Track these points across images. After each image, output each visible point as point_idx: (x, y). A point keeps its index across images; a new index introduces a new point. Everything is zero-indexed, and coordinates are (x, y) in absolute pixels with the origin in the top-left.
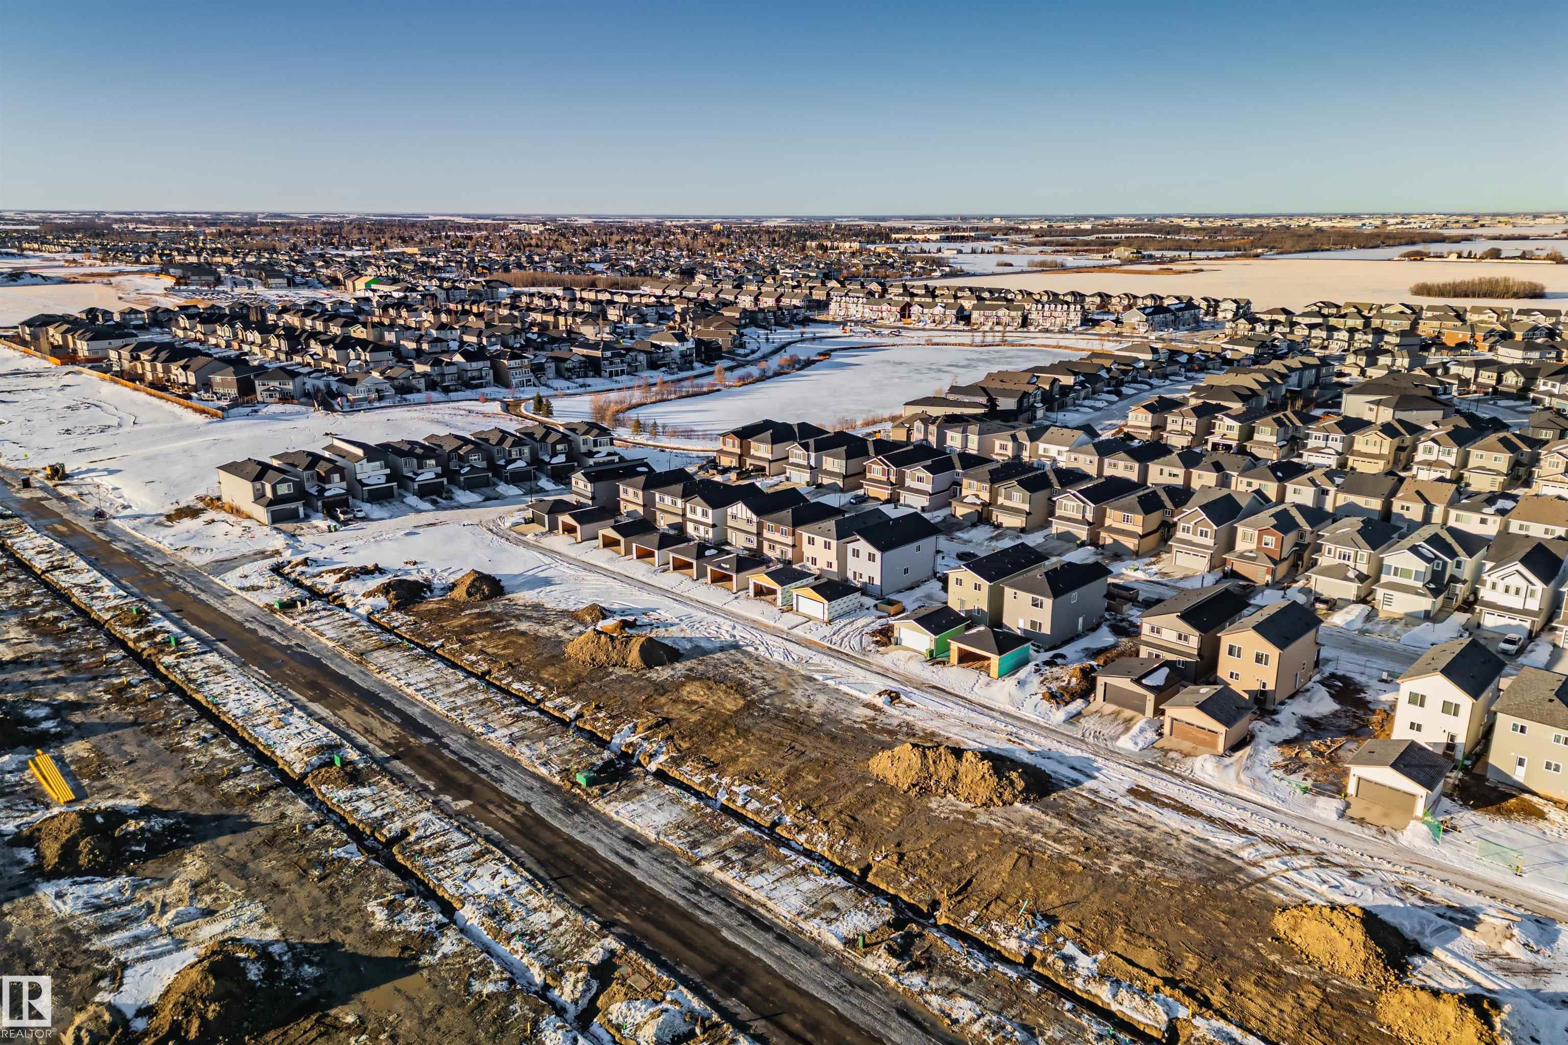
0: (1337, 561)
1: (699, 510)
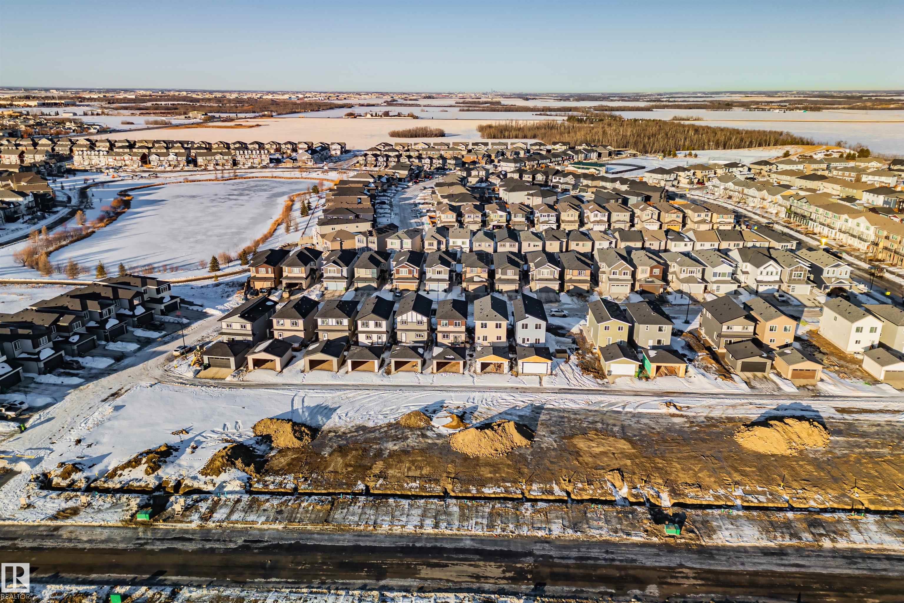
0: (688, 275)
1: (372, 323)
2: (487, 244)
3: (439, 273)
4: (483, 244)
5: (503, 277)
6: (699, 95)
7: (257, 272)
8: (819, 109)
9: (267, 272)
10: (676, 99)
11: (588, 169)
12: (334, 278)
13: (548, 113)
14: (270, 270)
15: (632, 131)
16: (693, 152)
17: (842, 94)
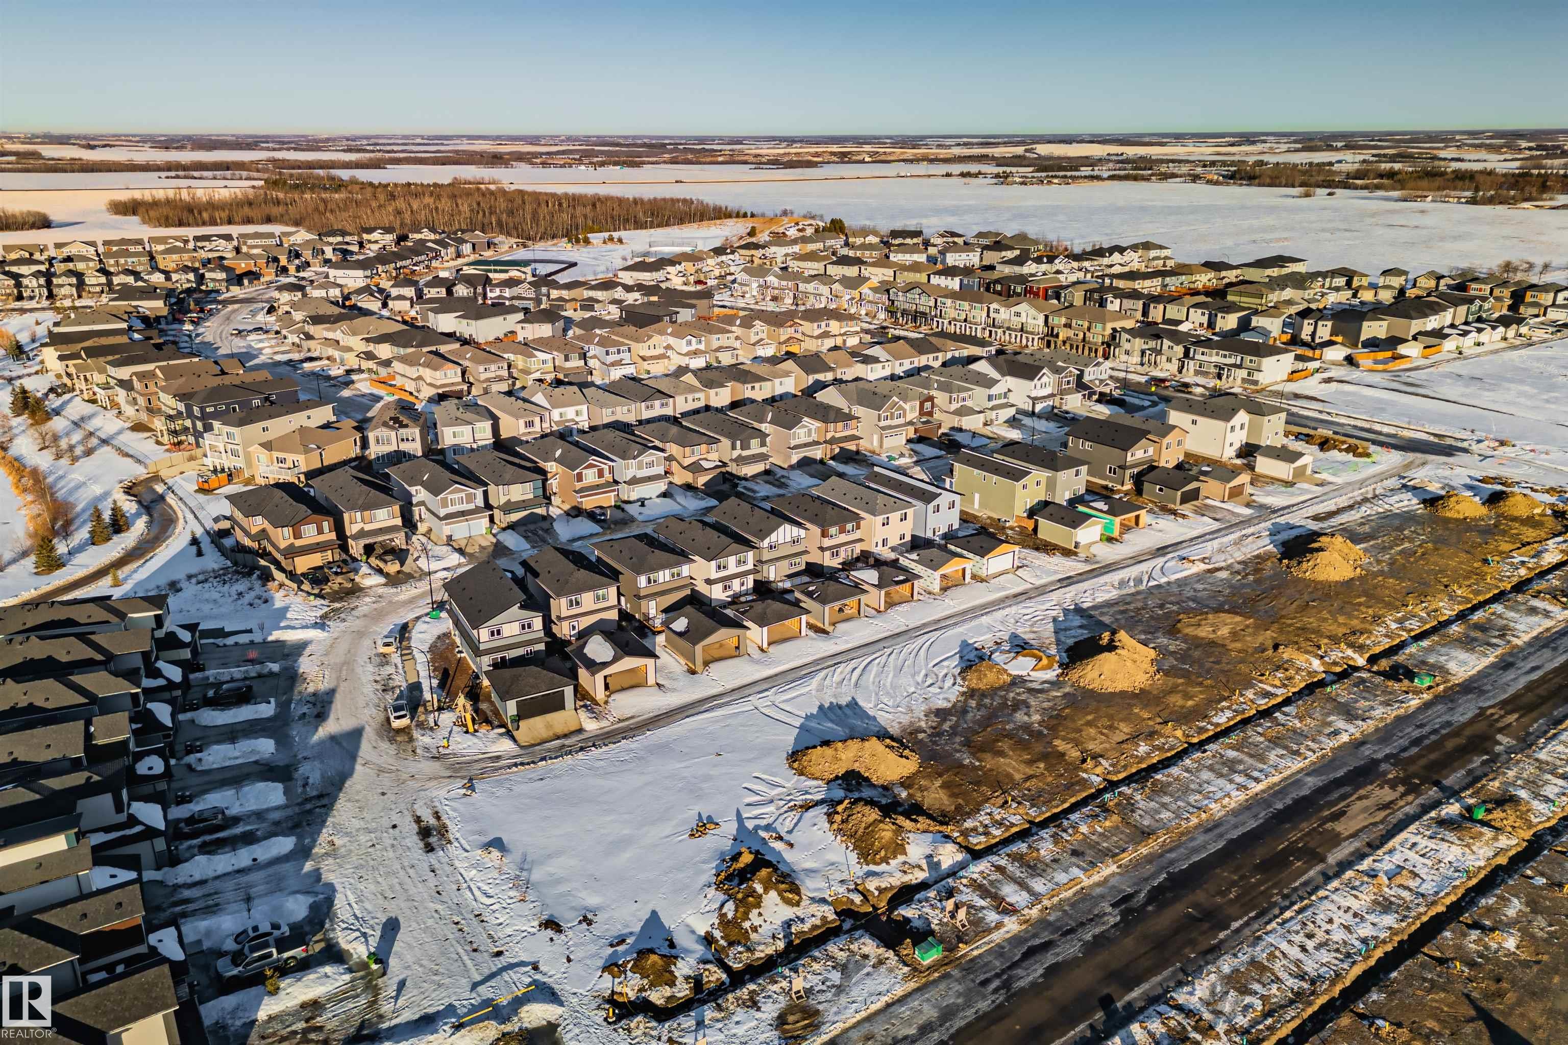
0: (960, 404)
1: (732, 561)
2: (625, 409)
3: (651, 465)
4: (619, 409)
5: (745, 453)
6: (419, 141)
7: (297, 536)
8: (638, 165)
9: (320, 531)
10: (395, 148)
11: (506, 271)
12: (463, 513)
13: (196, 174)
14: (326, 525)
15: (470, 205)
16: (616, 235)
17: (630, 141)
